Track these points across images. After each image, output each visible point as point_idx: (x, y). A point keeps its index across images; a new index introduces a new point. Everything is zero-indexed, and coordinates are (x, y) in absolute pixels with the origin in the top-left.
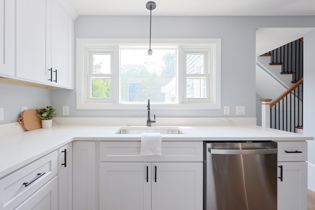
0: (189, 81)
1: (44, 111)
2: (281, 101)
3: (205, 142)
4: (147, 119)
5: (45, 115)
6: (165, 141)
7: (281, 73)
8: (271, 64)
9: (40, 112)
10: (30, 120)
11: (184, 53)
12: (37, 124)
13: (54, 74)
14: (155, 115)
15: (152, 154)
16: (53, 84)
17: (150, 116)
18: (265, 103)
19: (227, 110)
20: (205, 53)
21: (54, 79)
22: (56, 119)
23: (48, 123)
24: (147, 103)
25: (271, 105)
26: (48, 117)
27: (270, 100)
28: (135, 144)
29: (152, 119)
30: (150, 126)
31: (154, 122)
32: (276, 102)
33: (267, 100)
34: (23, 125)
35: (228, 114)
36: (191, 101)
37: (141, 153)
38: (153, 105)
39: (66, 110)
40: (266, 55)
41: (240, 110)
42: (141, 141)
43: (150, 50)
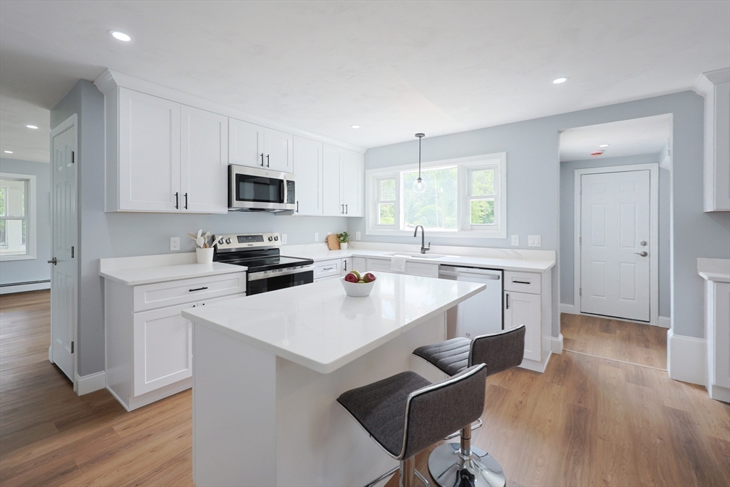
1: (341, 235)
3: (440, 265)
4: (421, 246)
5: (342, 238)
6: (408, 261)
9: (339, 236)
10: (333, 241)
12: (337, 246)
13: (345, 207)
14: (429, 243)
15: (398, 270)
16: (345, 215)
17: (425, 243)
19: (515, 240)
21: (345, 211)
22: (351, 243)
23: (344, 245)
24: (414, 230)
26: (344, 241)
29: (426, 247)
30: (425, 253)
31: (428, 249)
34: (328, 245)
37: (391, 269)
38: (427, 232)
39: (358, 235)
41: (534, 240)
42: (391, 260)
43: (420, 179)
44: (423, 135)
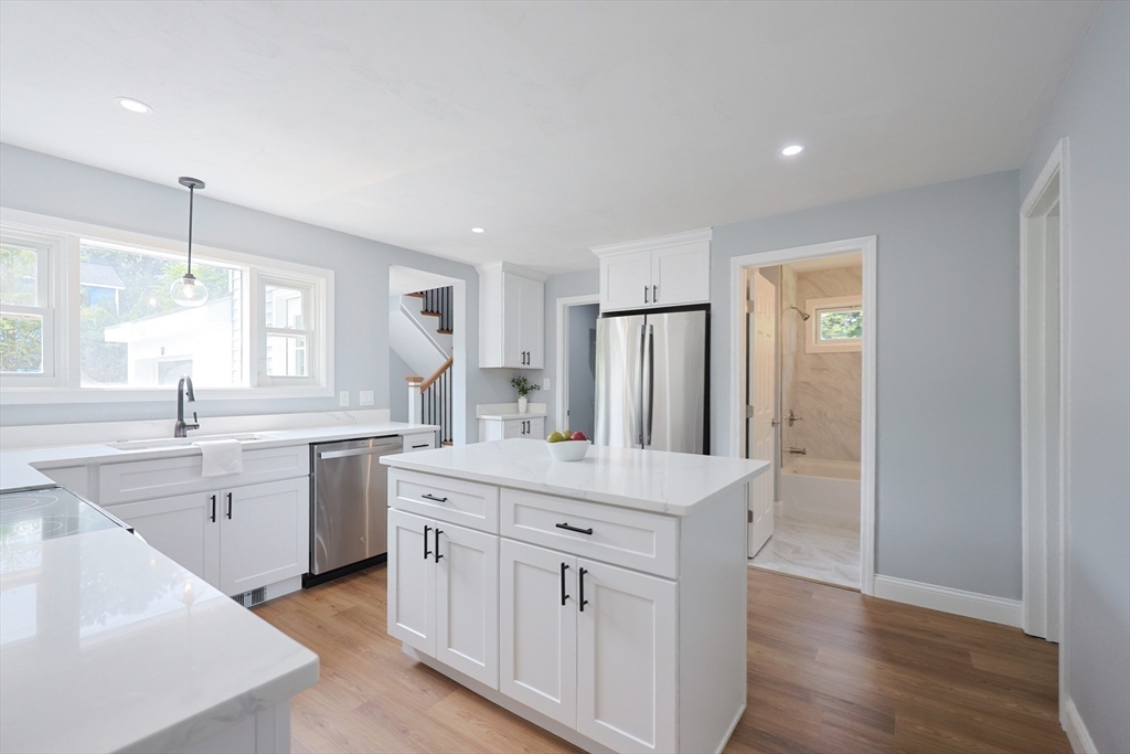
0: (271, 341)
2: (438, 381)
3: (312, 444)
4: (175, 421)
6: (246, 449)
7: (439, 331)
8: (422, 313)
11: (260, 284)
14: (195, 414)
15: (223, 472)
17: (184, 415)
18: (413, 384)
19: (344, 399)
20: (305, 288)
24: (176, 387)
25: (423, 389)
27: (420, 379)
28: (189, 462)
29: (188, 421)
30: (185, 436)
31: (196, 427)
32: (430, 383)
33: (415, 380)
35: (348, 404)
36: (277, 381)
37: (204, 474)
40: (415, 294)
41: (366, 397)
42: (201, 454)
43: (190, 276)
44: (201, 184)
